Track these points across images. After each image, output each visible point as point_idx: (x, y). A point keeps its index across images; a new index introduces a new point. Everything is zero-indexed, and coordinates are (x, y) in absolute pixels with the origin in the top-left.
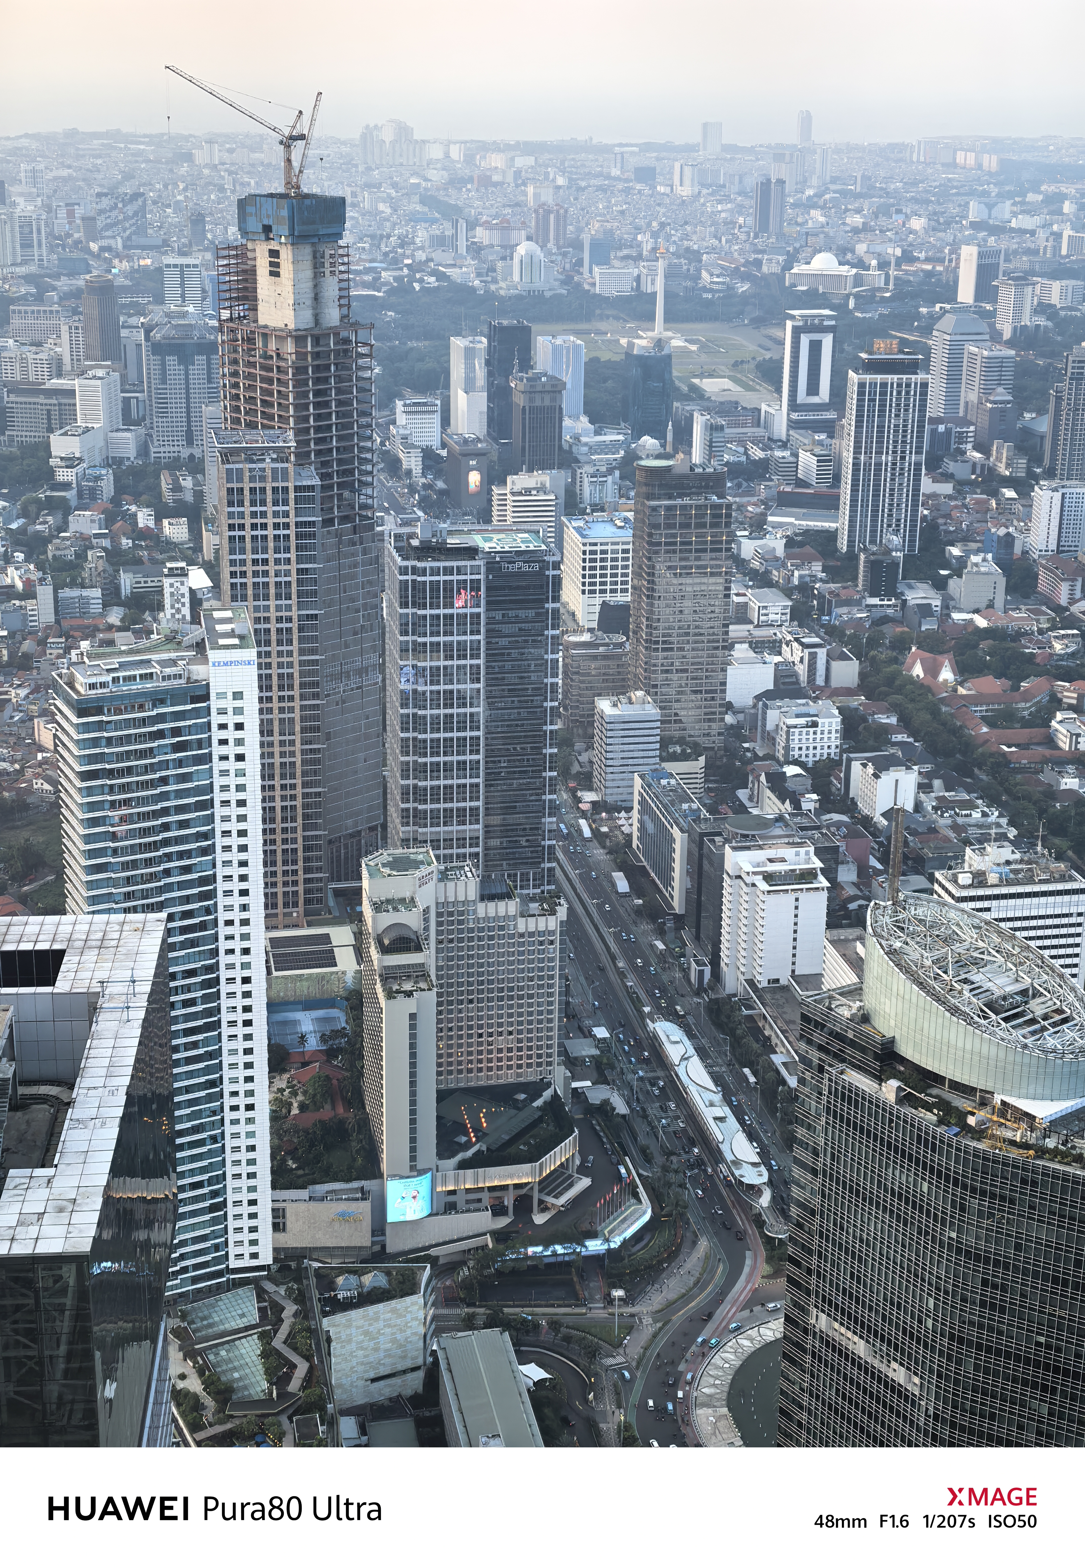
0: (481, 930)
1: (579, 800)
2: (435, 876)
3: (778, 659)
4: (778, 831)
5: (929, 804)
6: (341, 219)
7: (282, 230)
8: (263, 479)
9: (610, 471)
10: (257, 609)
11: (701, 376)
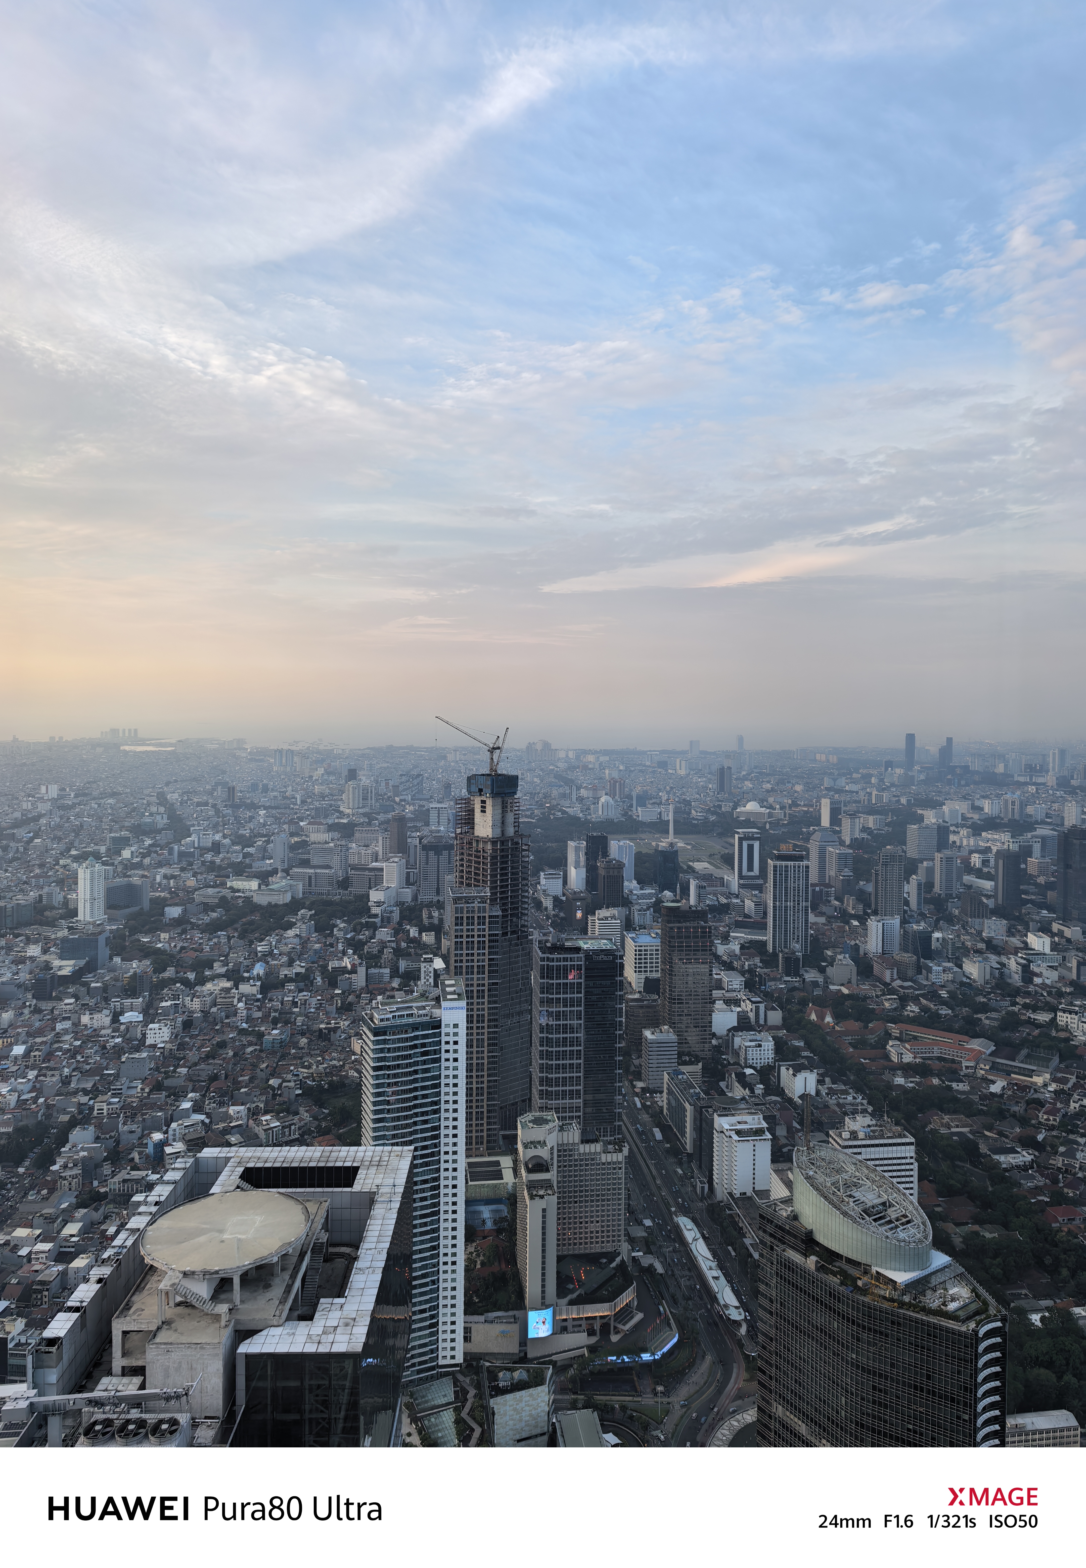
0: (581, 1160)
1: (634, 1087)
2: (557, 1128)
3: (739, 1009)
4: (743, 1106)
5: (824, 1092)
6: (516, 785)
7: (487, 791)
8: (473, 912)
9: (648, 909)
10: (467, 979)
11: (693, 861)
